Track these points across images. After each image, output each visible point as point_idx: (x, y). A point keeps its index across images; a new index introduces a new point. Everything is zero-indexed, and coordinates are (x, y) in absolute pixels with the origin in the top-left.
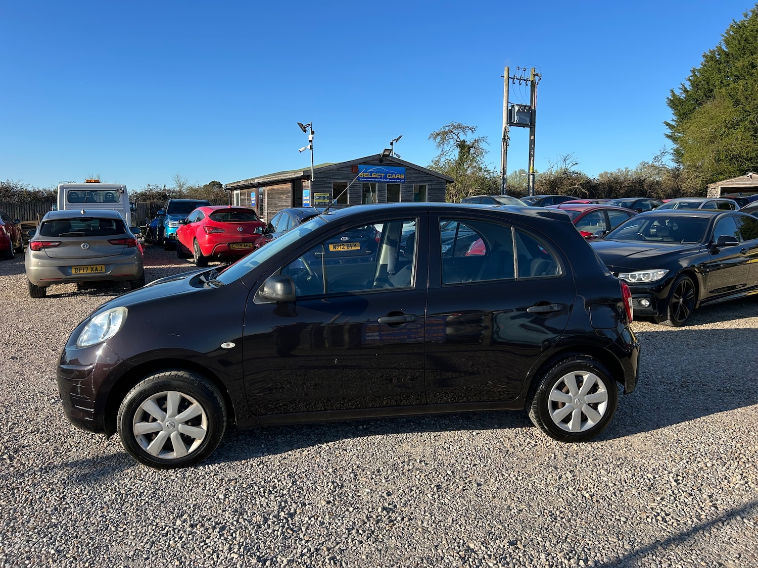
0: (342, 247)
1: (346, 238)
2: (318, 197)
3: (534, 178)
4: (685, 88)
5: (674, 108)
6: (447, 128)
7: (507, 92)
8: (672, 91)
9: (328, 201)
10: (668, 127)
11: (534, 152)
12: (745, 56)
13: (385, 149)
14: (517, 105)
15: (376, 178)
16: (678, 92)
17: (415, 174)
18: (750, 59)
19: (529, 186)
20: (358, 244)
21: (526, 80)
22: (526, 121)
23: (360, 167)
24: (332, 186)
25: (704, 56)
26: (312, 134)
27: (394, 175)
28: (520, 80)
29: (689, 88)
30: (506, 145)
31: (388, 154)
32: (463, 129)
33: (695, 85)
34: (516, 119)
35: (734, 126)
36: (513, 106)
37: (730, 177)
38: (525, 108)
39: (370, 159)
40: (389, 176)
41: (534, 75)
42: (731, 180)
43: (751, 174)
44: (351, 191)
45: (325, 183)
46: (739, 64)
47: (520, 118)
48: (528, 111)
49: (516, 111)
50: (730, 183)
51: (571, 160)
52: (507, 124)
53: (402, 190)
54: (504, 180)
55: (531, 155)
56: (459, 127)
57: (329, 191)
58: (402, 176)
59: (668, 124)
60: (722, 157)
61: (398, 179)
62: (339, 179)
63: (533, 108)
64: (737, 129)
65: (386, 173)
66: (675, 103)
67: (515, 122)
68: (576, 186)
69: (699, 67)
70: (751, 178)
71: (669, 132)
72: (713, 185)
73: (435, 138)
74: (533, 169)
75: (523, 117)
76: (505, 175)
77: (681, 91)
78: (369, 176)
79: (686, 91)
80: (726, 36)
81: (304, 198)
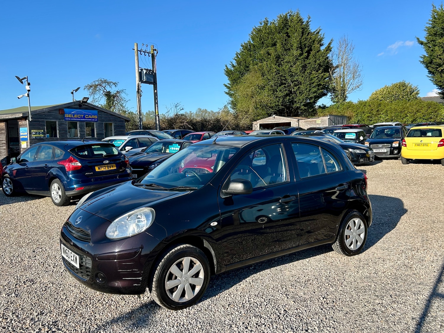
0: (104, 168)
1: (107, 161)
2: (34, 133)
3: (159, 118)
4: (233, 64)
5: (228, 76)
6: (97, 82)
7: (137, 60)
8: (226, 66)
9: (43, 136)
10: (226, 87)
11: (157, 101)
12: (263, 48)
13: (85, 98)
14: (145, 69)
15: (77, 118)
16: (230, 67)
17: (104, 115)
18: (266, 50)
19: (156, 123)
20: (114, 165)
21: (149, 53)
22: (151, 80)
23: (66, 110)
24: (45, 124)
25: (242, 46)
26: (28, 85)
27: (90, 116)
28: (145, 52)
29: (235, 64)
30: (140, 96)
31: (86, 101)
32: (109, 83)
33: (239, 63)
34: (145, 79)
35: (263, 88)
36: (142, 70)
37: (264, 118)
38: (150, 71)
39: (72, 104)
40: (87, 117)
41: (154, 50)
42: (264, 119)
43: (274, 116)
44: (59, 128)
45: (40, 122)
46: (262, 52)
47: (147, 78)
48: (152, 73)
49: (144, 73)
50: (264, 121)
51: (180, 106)
52: (140, 81)
53: (96, 126)
54: (141, 120)
55: (156, 103)
56: (105, 82)
57: (43, 128)
58: (96, 117)
59: (226, 86)
60: (258, 106)
61: (93, 118)
62: (50, 119)
63: (154, 72)
64: (264, 90)
65: (85, 115)
66: (229, 73)
67: (144, 81)
68: (185, 124)
69: (239, 52)
70: (274, 118)
71: (227, 90)
72: (254, 123)
73: (89, 89)
74: (158, 113)
75: (148, 77)
76: (141, 116)
77: (231, 66)
78: (72, 117)
79: (233, 66)
80: (252, 35)
81: (21, 134)
